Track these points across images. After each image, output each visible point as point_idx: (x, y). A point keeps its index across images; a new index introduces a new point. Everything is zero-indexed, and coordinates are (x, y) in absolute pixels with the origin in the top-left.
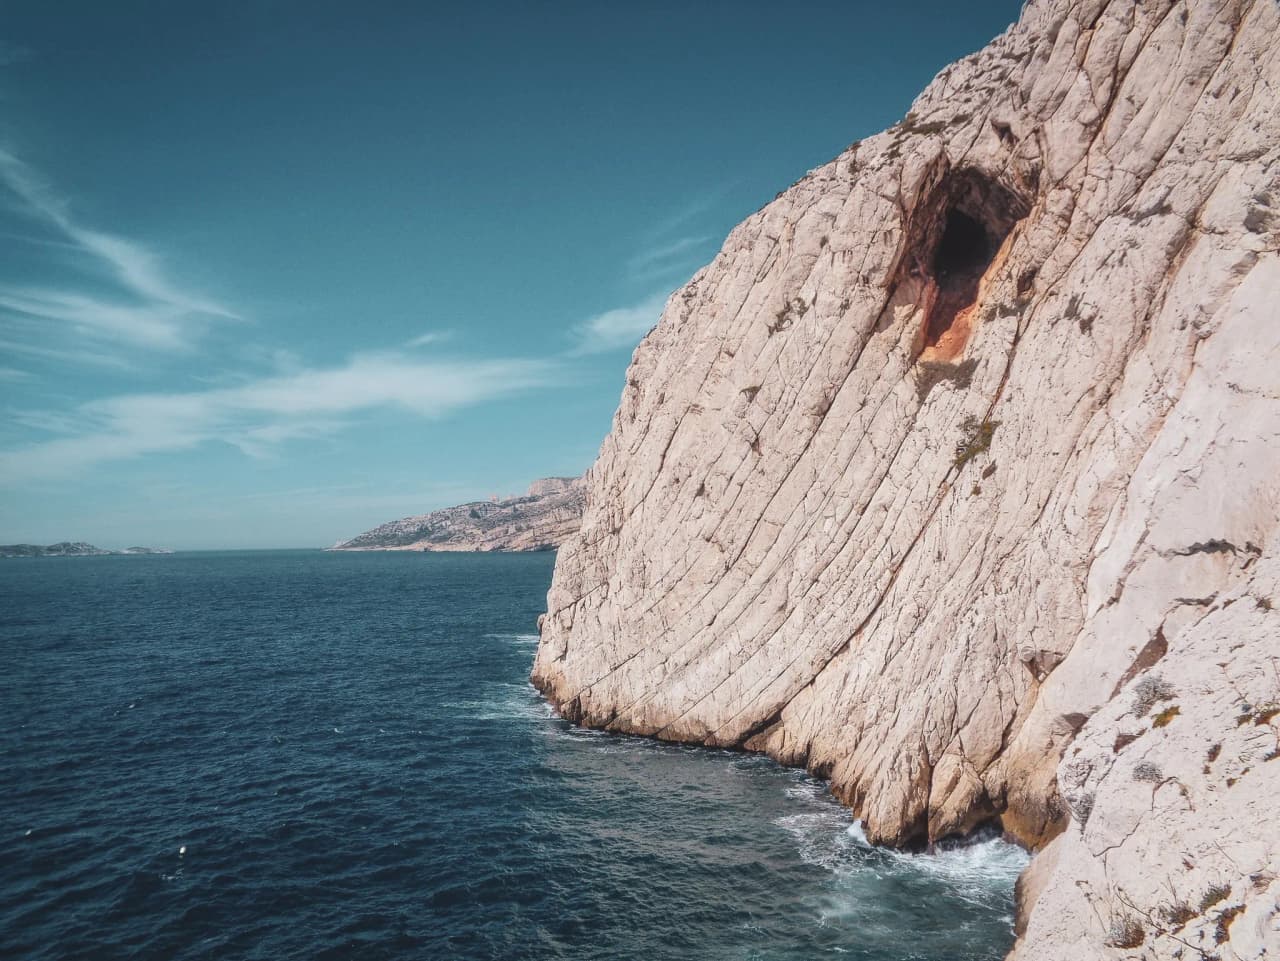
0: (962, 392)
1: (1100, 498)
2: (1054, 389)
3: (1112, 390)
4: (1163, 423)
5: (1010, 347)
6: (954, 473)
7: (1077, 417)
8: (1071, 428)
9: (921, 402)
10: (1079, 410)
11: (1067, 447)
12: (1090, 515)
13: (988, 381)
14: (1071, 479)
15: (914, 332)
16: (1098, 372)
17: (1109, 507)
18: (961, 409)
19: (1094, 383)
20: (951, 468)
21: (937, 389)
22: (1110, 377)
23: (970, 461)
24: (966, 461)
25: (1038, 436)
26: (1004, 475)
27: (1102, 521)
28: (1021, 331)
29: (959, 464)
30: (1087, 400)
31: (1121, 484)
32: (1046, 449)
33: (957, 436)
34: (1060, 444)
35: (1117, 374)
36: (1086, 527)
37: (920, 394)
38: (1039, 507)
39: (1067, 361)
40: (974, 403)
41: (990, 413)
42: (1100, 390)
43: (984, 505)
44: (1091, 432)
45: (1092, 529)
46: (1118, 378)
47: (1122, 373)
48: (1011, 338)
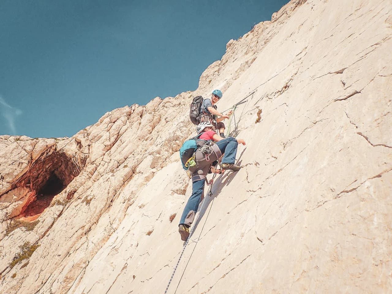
0: (28, 232)
1: (72, 272)
2: (68, 226)
3: (91, 228)
4: (109, 238)
5: (57, 217)
6: (8, 270)
7: (74, 239)
8: (70, 243)
9: (6, 235)
10: (76, 235)
11: (66, 252)
12: (65, 281)
13: (42, 227)
14: (62, 267)
15: (17, 206)
16: (88, 220)
17: (75, 277)
18: (24, 239)
19: (85, 224)
20: (7, 267)
21: (17, 230)
22: (92, 222)
23: (18, 263)
24: (16, 263)
25: (54, 247)
26: (31, 267)
27: (70, 285)
28: (64, 211)
29: (12, 265)
30: (81, 231)
31: (84, 266)
32: (55, 253)
33: (16, 251)
34: (62, 251)
35: (95, 221)
36: (61, 288)
37: (7, 232)
38: (42, 283)
39: (76, 216)
40: (31, 237)
41: (37, 242)
42: (87, 228)
43: (14, 282)
44: (77, 245)
45: (63, 289)
46: (95, 223)
47: (98, 221)
48: (58, 213)
